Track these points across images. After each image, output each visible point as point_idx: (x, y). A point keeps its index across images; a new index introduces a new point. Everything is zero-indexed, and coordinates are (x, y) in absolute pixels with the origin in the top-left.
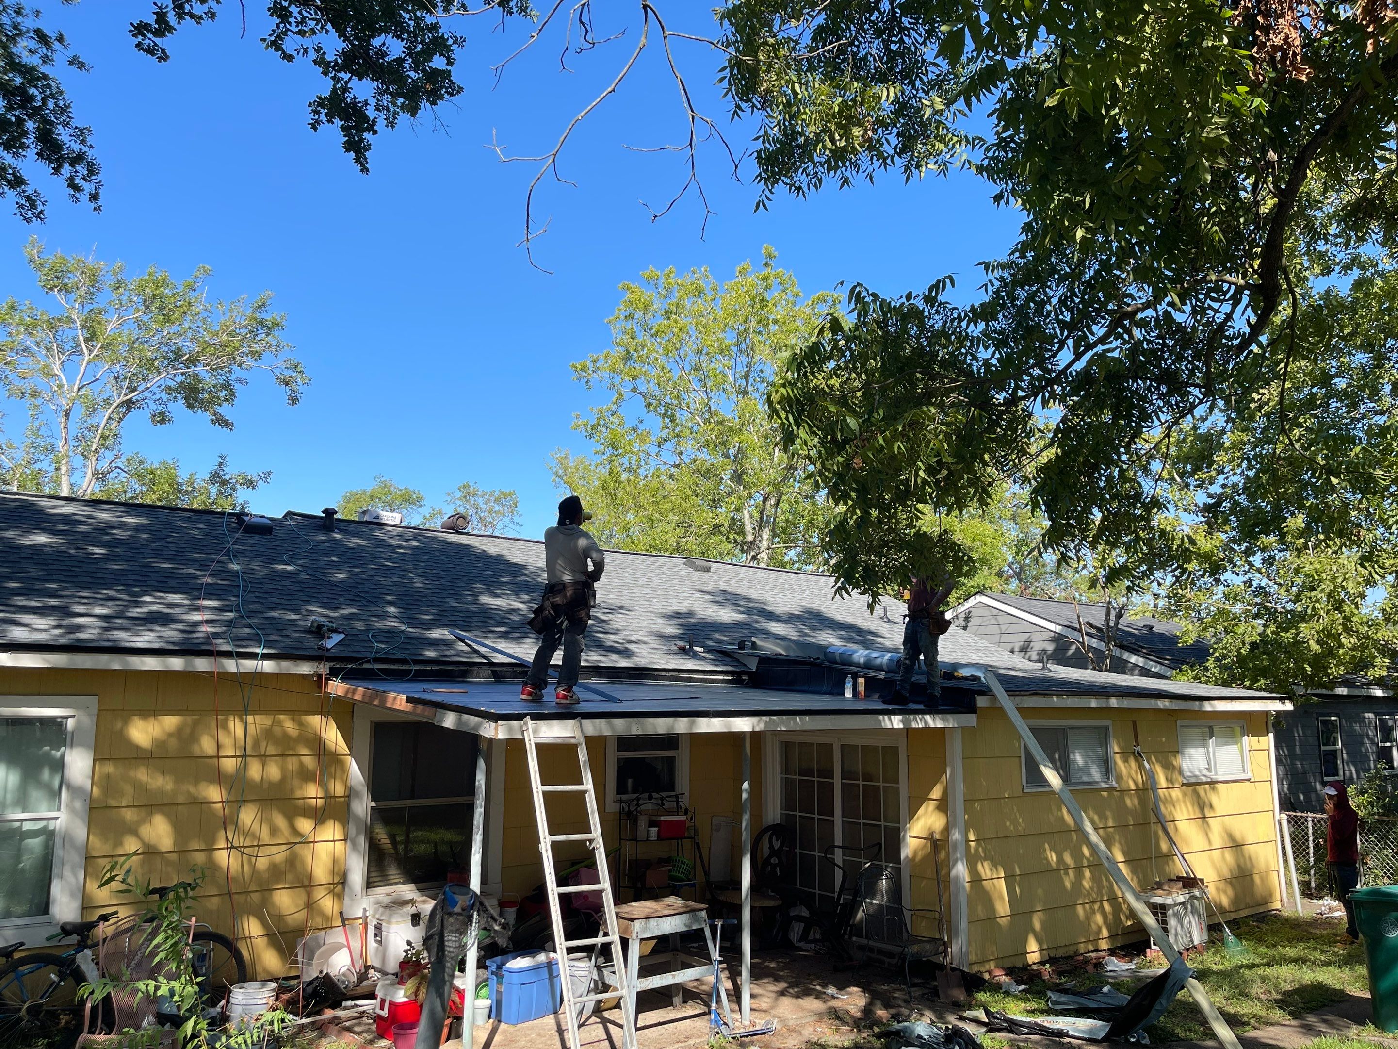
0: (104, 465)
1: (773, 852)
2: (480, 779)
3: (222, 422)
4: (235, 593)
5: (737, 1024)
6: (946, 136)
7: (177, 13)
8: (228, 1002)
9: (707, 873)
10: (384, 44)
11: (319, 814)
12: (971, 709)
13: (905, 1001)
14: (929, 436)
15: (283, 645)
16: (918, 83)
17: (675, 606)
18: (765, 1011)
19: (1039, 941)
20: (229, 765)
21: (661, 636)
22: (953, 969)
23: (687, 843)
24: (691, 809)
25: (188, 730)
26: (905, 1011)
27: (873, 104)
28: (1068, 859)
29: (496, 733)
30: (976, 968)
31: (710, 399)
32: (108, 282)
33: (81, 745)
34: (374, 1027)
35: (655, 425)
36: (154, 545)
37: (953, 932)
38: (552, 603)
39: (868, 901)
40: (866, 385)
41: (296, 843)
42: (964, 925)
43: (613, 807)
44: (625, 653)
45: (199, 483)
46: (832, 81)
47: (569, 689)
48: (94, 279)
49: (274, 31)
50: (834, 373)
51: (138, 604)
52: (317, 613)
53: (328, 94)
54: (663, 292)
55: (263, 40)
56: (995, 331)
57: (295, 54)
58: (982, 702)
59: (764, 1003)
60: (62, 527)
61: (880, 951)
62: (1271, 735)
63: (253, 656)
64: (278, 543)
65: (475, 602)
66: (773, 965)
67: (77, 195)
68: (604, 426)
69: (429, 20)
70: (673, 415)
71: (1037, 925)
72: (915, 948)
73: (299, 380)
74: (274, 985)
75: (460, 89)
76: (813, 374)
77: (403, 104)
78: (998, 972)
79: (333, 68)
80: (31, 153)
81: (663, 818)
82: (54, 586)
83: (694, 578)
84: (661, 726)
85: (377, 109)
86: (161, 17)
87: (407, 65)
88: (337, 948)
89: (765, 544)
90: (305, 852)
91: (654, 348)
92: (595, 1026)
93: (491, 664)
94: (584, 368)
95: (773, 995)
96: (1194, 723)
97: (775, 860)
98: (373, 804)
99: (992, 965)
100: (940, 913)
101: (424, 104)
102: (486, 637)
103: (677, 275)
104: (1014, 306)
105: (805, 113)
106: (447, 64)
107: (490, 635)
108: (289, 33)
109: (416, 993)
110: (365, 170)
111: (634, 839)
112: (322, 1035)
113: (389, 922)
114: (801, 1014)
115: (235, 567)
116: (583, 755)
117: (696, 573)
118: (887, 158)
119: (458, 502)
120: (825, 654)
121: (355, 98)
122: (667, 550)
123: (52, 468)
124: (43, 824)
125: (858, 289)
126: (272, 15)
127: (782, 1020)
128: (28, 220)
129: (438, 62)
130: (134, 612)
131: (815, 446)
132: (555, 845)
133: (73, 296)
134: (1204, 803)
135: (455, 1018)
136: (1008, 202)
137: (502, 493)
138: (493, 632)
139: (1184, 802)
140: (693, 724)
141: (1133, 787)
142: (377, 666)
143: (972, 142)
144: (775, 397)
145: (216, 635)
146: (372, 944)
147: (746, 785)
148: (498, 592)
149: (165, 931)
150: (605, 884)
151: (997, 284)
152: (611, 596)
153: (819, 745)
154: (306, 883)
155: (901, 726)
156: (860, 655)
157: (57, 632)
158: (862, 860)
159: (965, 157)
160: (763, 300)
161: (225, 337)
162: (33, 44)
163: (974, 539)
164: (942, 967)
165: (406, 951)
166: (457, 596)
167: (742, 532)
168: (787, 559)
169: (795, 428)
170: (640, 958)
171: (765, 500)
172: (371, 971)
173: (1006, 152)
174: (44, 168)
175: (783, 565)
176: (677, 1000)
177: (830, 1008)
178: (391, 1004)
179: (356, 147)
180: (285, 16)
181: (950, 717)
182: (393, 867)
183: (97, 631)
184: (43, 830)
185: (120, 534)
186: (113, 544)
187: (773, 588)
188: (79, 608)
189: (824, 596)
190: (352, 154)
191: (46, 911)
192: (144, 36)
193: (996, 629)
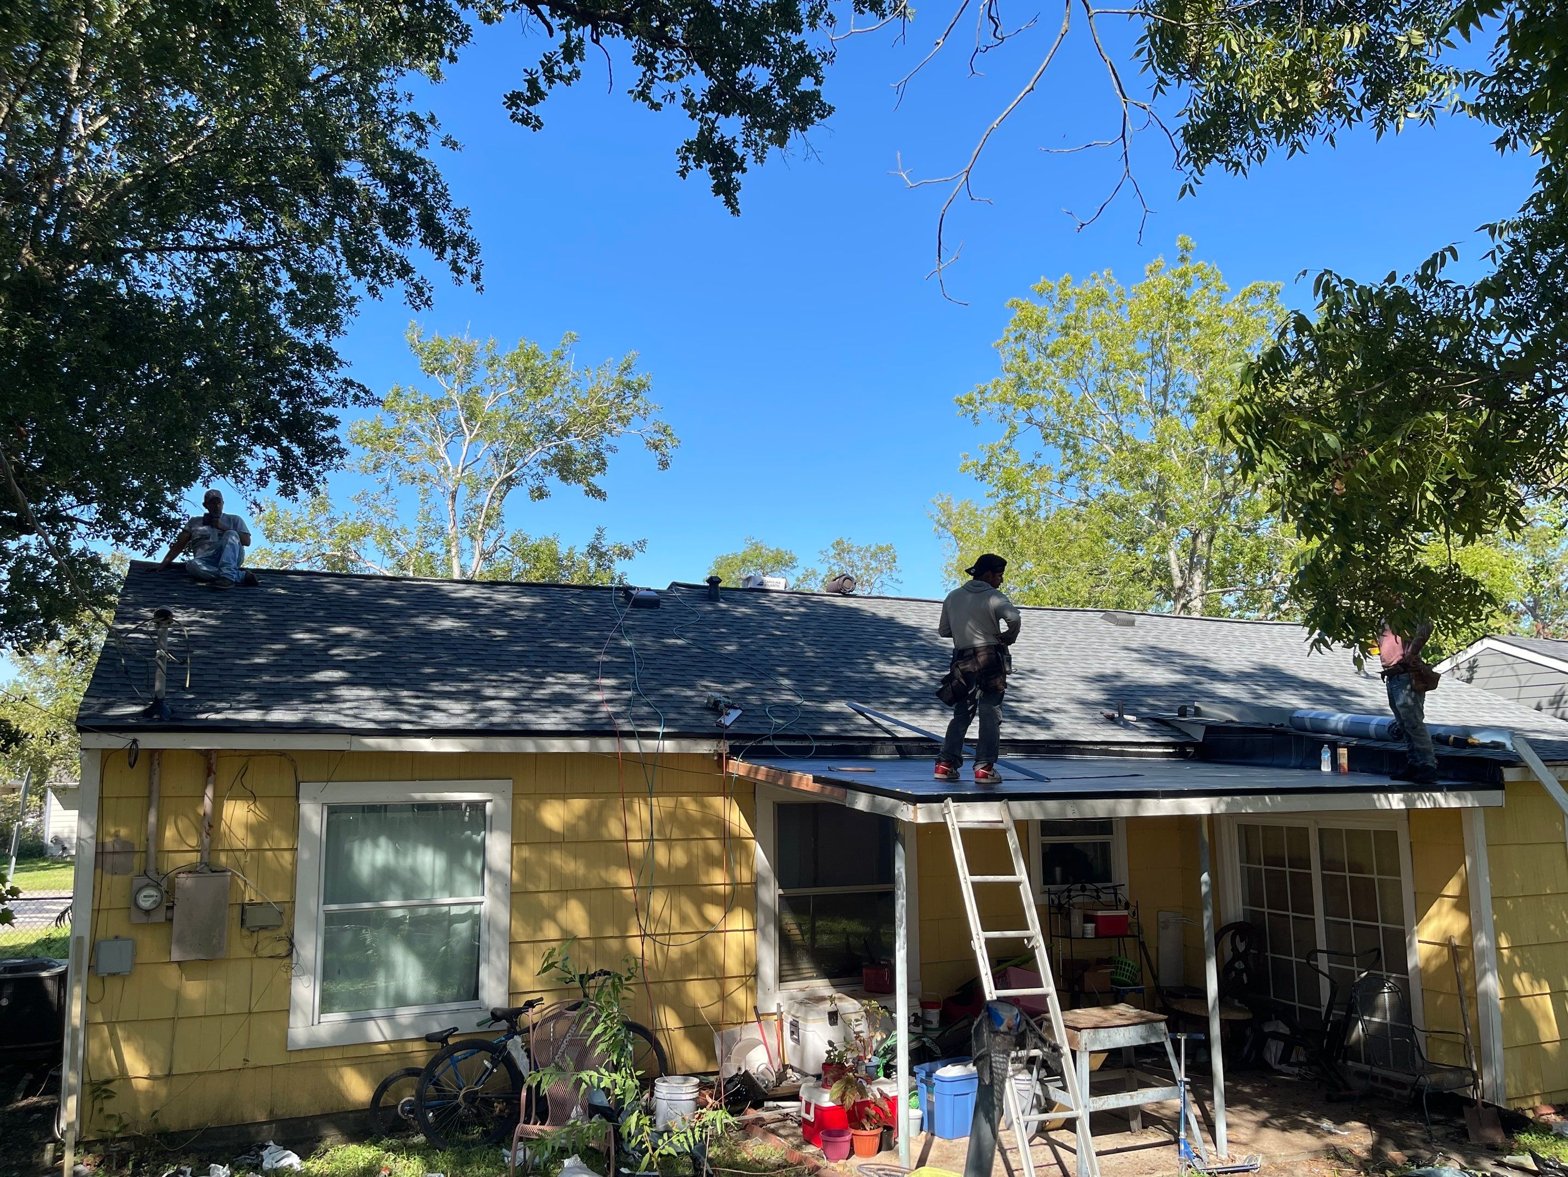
0: (489, 545)
1: (1238, 957)
2: (900, 867)
3: (596, 493)
4: (631, 670)
5: (1212, 1157)
6: (1430, 74)
7: (547, 78)
8: (652, 1095)
9: (1155, 978)
10: (750, 75)
11: (728, 902)
12: (1497, 784)
13: (1424, 1141)
14: (1438, 449)
15: (681, 723)
16: (1388, 17)
17: (1095, 668)
18: (1245, 1144)
20: (637, 849)
21: (1083, 703)
22: (1486, 1105)
23: (1130, 943)
24: (1133, 903)
25: (596, 814)
26: (1427, 1155)
27: (1334, 50)
29: (916, 817)
30: (1516, 1105)
31: (1120, 423)
32: (483, 360)
33: (500, 829)
34: (800, 1131)
35: (1056, 459)
36: (550, 625)
37: (1484, 1058)
38: (962, 671)
39: (1366, 1018)
40: (1342, 394)
41: (707, 932)
42: (1498, 1050)
44: (1044, 724)
45: (578, 556)
46: (1279, 31)
47: (989, 767)
48: (470, 358)
49: (641, 81)
50: (1301, 382)
51: (541, 685)
52: (710, 689)
53: (695, 138)
54: (1059, 305)
55: (630, 92)
56: (1509, 309)
57: (662, 101)
58: (1510, 775)
59: (1243, 1134)
60: (466, 611)
61: (1386, 1080)
63: (654, 736)
64: (666, 616)
65: (871, 670)
66: (1247, 1090)
67: (461, 278)
68: (997, 464)
69: (795, 39)
70: (1075, 446)
72: (1434, 1078)
73: (668, 443)
74: (696, 1081)
75: (832, 109)
76: (1273, 385)
77: (770, 136)
78: (1545, 1110)
79: (700, 109)
80: (416, 240)
81: (1100, 913)
82: (465, 670)
83: (1116, 634)
84: (1099, 809)
85: (746, 146)
86: (533, 84)
87: (774, 93)
88: (753, 1045)
89: (1197, 589)
90: (715, 942)
91: (1052, 371)
92: (1042, 1147)
93: (895, 739)
94: (970, 402)
95: (1253, 1126)
97: (1239, 965)
98: (781, 892)
99: (1537, 1102)
100: (1466, 1036)
101: (793, 132)
102: (886, 709)
103: (1074, 283)
104: (1535, 275)
105: (1246, 75)
106: (816, 84)
107: (891, 707)
108: (656, 80)
109: (842, 1098)
110: (735, 211)
111: (1068, 936)
112: (747, 1137)
113: (806, 1020)
114: (1291, 1151)
115: (628, 643)
116: (1013, 841)
117: (1118, 628)
118: (1351, 112)
119: (832, 561)
120: (1291, 719)
121: (722, 137)
122: (1077, 602)
123: (443, 551)
124: (469, 908)
125: (1326, 277)
126: (637, 64)
127: (1267, 1156)
128: (417, 308)
129: (806, 84)
130: (539, 694)
131: (1283, 472)
132: (988, 942)
133: (451, 378)
135: (885, 1127)
136: (1515, 146)
137: (879, 548)
138: (893, 703)
140: (1137, 806)
142: (777, 743)
143: (1466, 79)
144: (1230, 418)
145: (617, 715)
146: (789, 1043)
147: (1205, 877)
148: (894, 658)
149: (604, 1021)
150: (1049, 988)
151: (1508, 249)
152: (1024, 659)
153: (1289, 829)
154: (718, 975)
155: (1402, 806)
156: (1338, 719)
157: (472, 716)
158: (1355, 968)
159: (1456, 98)
160: (1182, 300)
161: (594, 405)
162: (407, 129)
163: (1477, 570)
164: (1470, 1102)
165: (828, 1052)
166: (851, 664)
167: (1168, 577)
168: (1224, 606)
169: (1256, 452)
170: (1091, 1073)
171: (1195, 537)
172: (789, 1071)
173: (1510, 85)
174: (429, 254)
175: (1219, 613)
176: (1135, 1124)
177: (1328, 1145)
178: (817, 1108)
179: (726, 189)
180: (650, 63)
181: (1468, 794)
182: (805, 959)
183: (508, 714)
184: (470, 915)
185: (518, 615)
186: (512, 626)
187: (1214, 642)
188: (489, 692)
189: (1279, 648)
190: (722, 197)
191: (476, 996)
192: (518, 106)
193: (1513, 682)
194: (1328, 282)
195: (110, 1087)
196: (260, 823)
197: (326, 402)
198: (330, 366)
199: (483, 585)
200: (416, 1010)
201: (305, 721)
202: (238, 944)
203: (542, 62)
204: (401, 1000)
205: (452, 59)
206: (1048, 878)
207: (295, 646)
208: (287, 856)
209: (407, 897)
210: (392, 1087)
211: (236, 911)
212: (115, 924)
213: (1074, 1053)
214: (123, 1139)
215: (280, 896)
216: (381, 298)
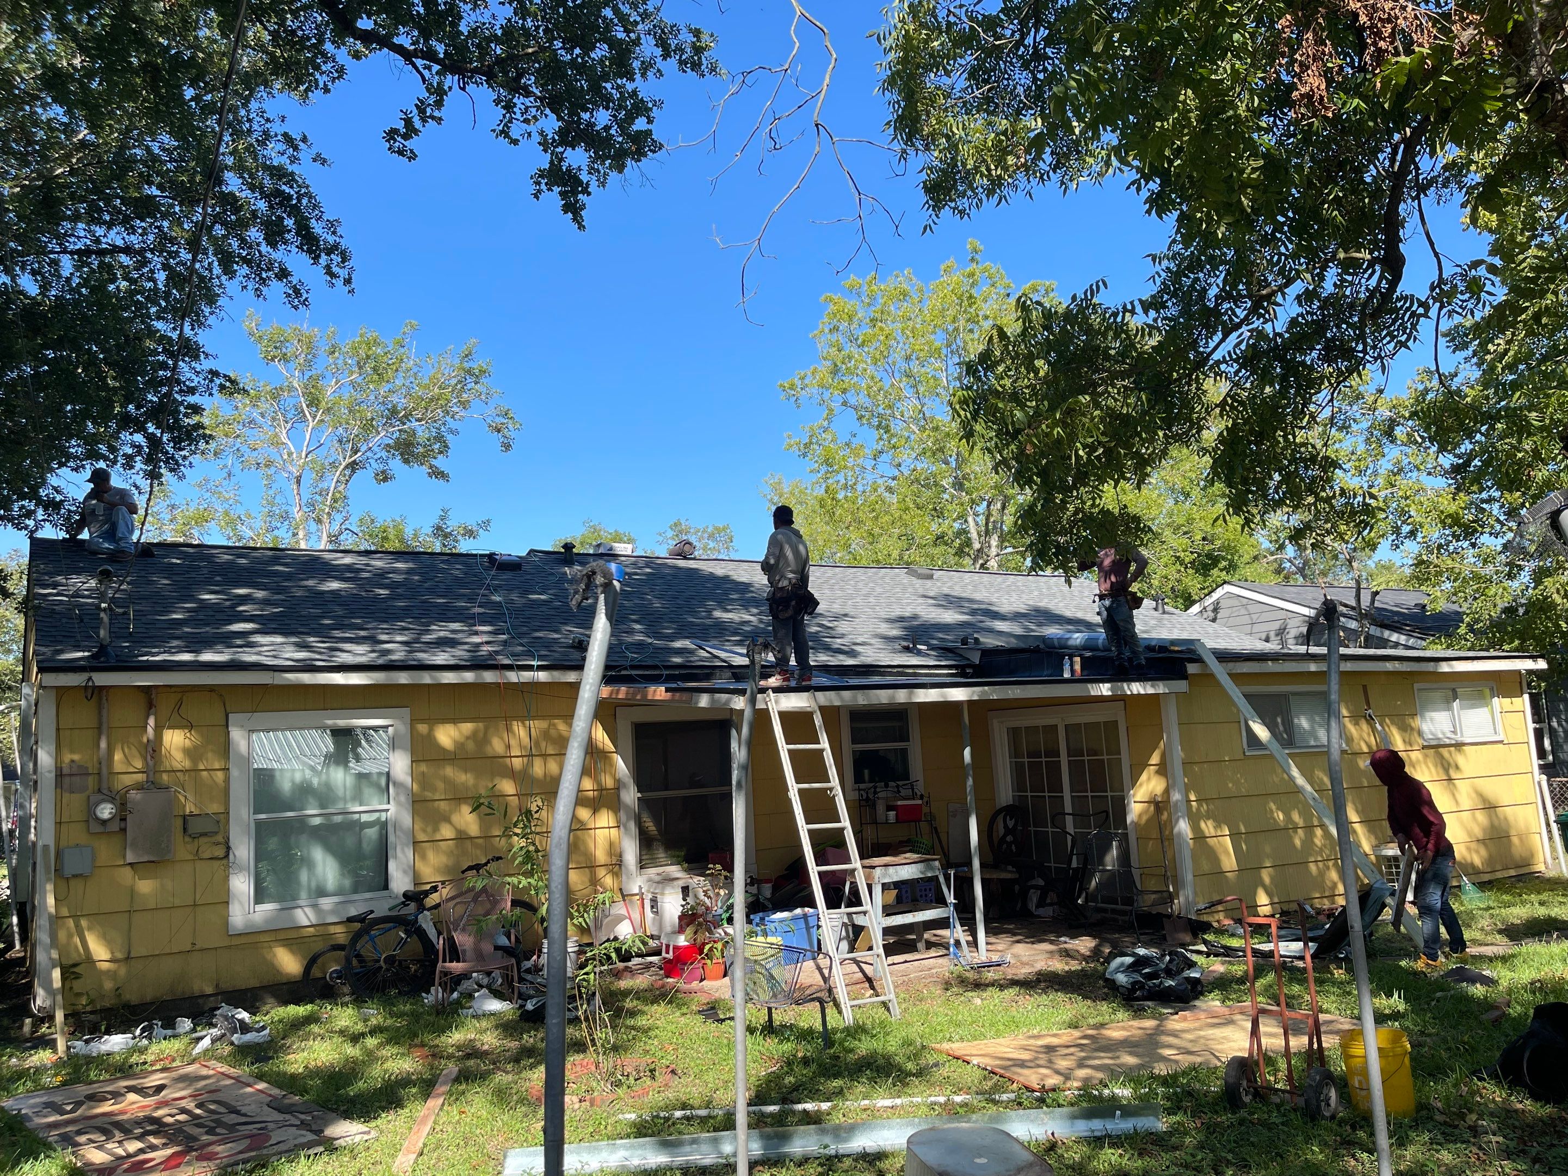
0: (335, 528)
1: (1008, 831)
2: (735, 747)
3: (439, 474)
4: (503, 619)
5: (974, 956)
7: (421, 117)
8: (539, 956)
11: (596, 804)
12: (1182, 675)
13: (1133, 943)
15: (552, 658)
17: (897, 612)
18: (1000, 951)
19: (1269, 894)
20: (518, 763)
21: (887, 639)
22: (1179, 917)
23: (924, 825)
24: (926, 795)
25: (481, 735)
28: (1296, 817)
30: (1204, 918)
31: (923, 405)
32: (323, 349)
33: (401, 748)
35: (870, 439)
36: (426, 585)
37: (1178, 883)
39: (1100, 868)
41: (579, 830)
42: (1189, 877)
43: (854, 796)
44: (852, 654)
48: (310, 346)
49: (501, 121)
51: (428, 632)
53: (547, 166)
54: (867, 300)
55: (494, 131)
57: (520, 138)
58: (1192, 668)
59: (998, 946)
60: (349, 575)
62: (1526, 697)
63: (530, 668)
64: (528, 576)
65: (709, 616)
66: (1011, 927)
67: (334, 281)
68: (817, 443)
69: (630, 87)
70: (887, 426)
71: (1267, 880)
73: (510, 426)
75: (661, 146)
77: (611, 165)
78: (1225, 920)
79: (552, 145)
80: (293, 247)
81: (899, 803)
82: (359, 621)
83: (917, 586)
84: (883, 698)
85: (590, 173)
86: (408, 122)
87: (613, 132)
88: (620, 919)
89: (994, 551)
90: (586, 837)
91: (862, 359)
92: (850, 966)
93: (731, 667)
94: (792, 387)
95: (1009, 943)
96: (1435, 686)
97: (1010, 838)
98: (640, 795)
99: (1222, 916)
100: (1166, 868)
101: (629, 162)
102: (724, 645)
103: (880, 281)
106: (648, 123)
107: (727, 642)
108: (515, 122)
109: (694, 939)
110: (581, 227)
111: (875, 822)
112: (619, 980)
113: (663, 894)
114: (1034, 952)
115: (498, 599)
116: (818, 720)
117: (920, 581)
120: (1046, 642)
121: (570, 166)
124: (376, 815)
125: (1023, 299)
126: (497, 106)
127: (1016, 957)
128: (296, 308)
129: (640, 124)
130: (427, 638)
131: (991, 438)
133: (292, 365)
134: (1449, 764)
137: (717, 529)
138: (729, 640)
139: (1426, 763)
140: (910, 694)
141: (1365, 749)
142: (634, 672)
145: (497, 653)
146: (650, 915)
147: (967, 751)
148: (729, 607)
150: (846, 824)
151: (1163, 275)
152: (835, 606)
153: (1044, 727)
154: (589, 864)
155: (1110, 693)
156: (1076, 638)
157: (373, 655)
158: (1092, 827)
160: (971, 297)
161: (437, 391)
162: (281, 147)
164: (1169, 916)
165: (682, 907)
166: (694, 613)
170: (883, 901)
174: (305, 259)
176: (920, 945)
177: (1062, 950)
178: (675, 948)
179: (573, 208)
180: (509, 107)
181: (1161, 684)
182: (661, 850)
183: (403, 654)
184: (377, 821)
185: (398, 578)
186: (392, 586)
187: (997, 591)
188: (384, 637)
189: (1054, 595)
190: (570, 215)
191: (386, 887)
192: (395, 141)
193: (1246, 619)
194: (1025, 302)
195: (76, 970)
196: (196, 747)
197: (192, 391)
198: (196, 358)
199: (360, 553)
200: (336, 899)
201: (232, 661)
202: (182, 849)
203: (416, 105)
204: (321, 892)
205: (327, 90)
206: (858, 778)
207: (204, 605)
208: (220, 776)
209: (322, 806)
210: (320, 961)
211: (179, 822)
212: (76, 835)
213: (870, 887)
214: (92, 1012)
215: (214, 808)
216: (265, 299)
